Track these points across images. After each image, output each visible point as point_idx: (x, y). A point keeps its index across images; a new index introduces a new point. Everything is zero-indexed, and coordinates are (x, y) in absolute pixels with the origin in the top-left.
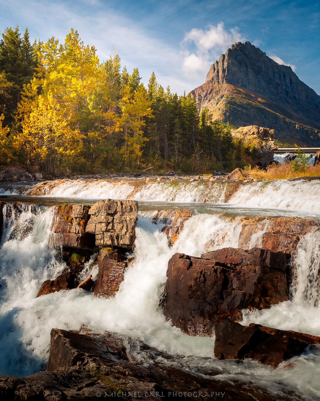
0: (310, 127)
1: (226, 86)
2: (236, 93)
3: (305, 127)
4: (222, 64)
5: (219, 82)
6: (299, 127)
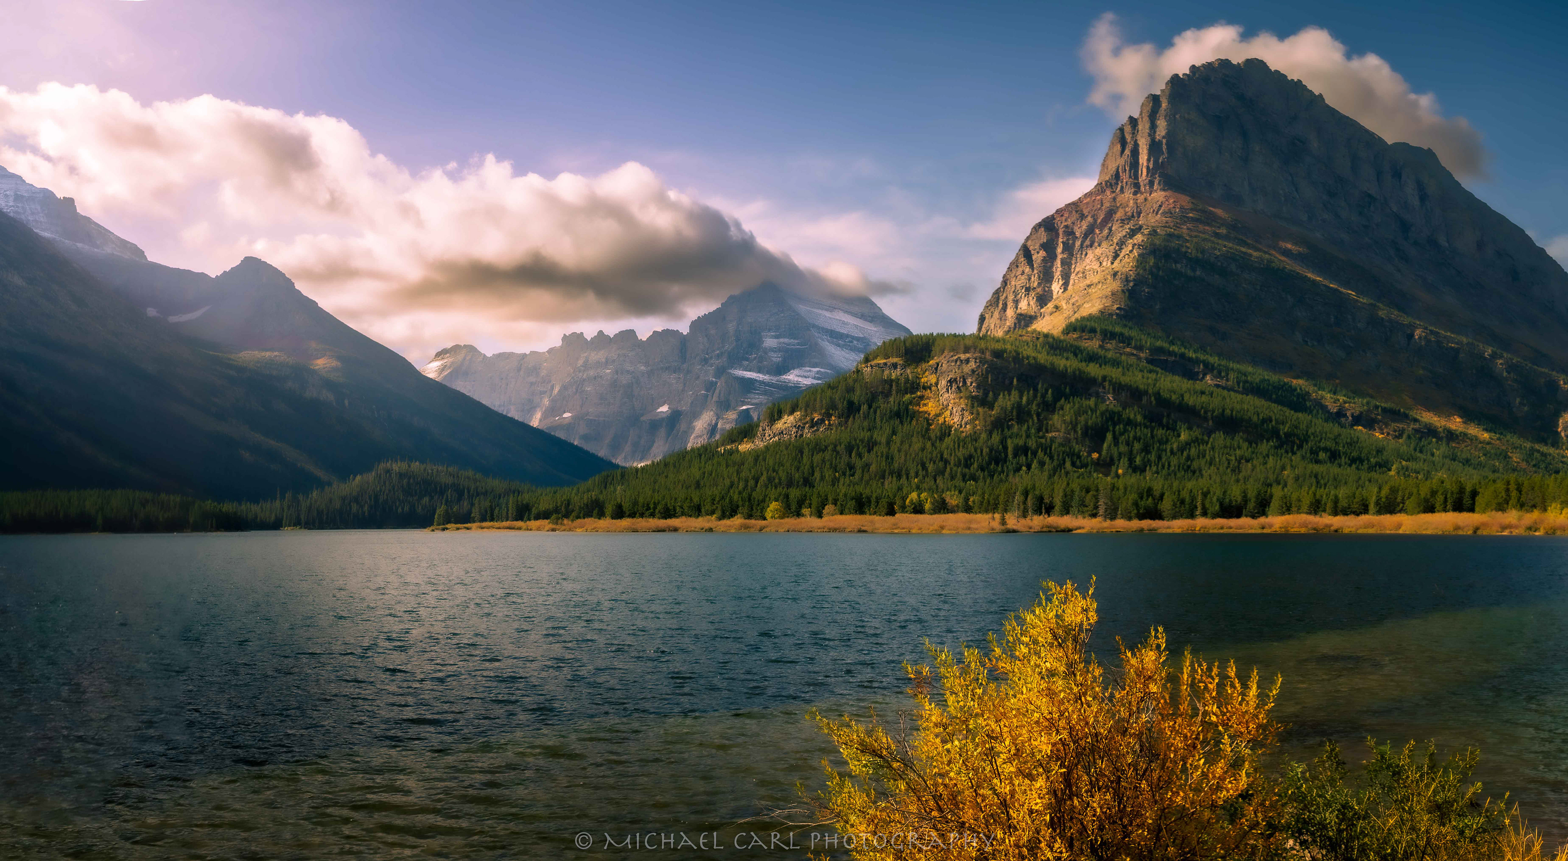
0: (1465, 340)
1: (1162, 199)
2: (1193, 220)
3: (1445, 337)
4: (1148, 125)
5: (1137, 186)
6: (1426, 337)
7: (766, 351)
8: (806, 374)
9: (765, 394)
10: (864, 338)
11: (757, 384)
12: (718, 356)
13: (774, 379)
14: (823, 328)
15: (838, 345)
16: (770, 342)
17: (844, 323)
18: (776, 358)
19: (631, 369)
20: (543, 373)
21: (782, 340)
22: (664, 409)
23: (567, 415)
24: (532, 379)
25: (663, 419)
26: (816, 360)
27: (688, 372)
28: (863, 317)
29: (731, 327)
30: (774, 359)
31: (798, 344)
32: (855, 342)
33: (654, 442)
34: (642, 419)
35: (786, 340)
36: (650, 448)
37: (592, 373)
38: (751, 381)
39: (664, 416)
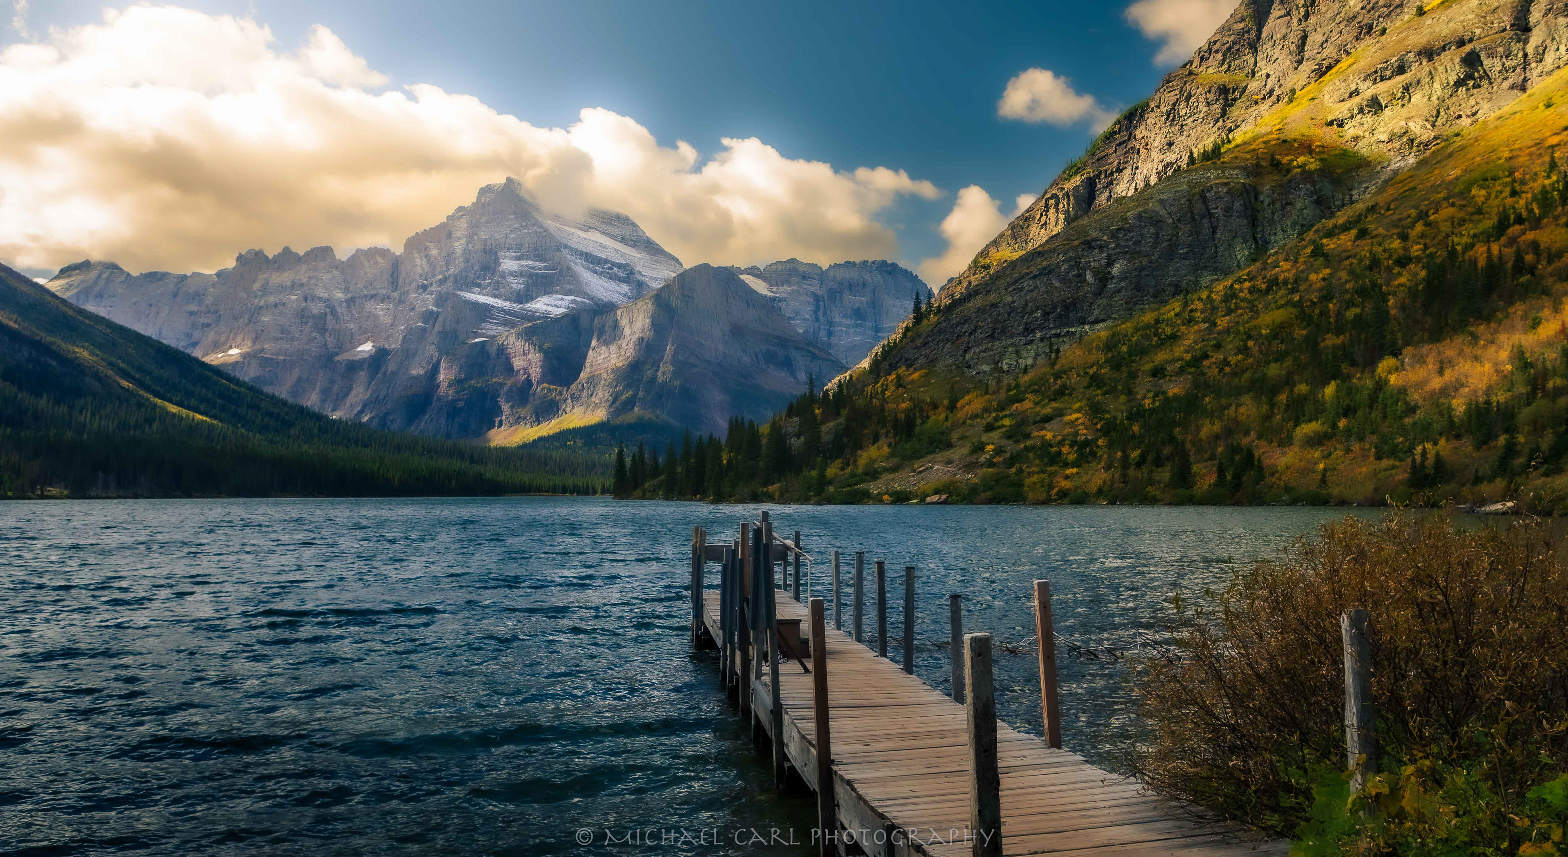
7: (503, 276)
8: (557, 303)
9: (505, 325)
10: (627, 265)
11: (494, 312)
12: (441, 282)
13: (517, 307)
14: (577, 250)
15: (595, 272)
16: (508, 264)
17: (601, 245)
18: (516, 284)
19: (325, 295)
20: (209, 300)
21: (524, 262)
22: (367, 347)
23: (234, 351)
24: (193, 308)
25: (364, 360)
26: (571, 287)
27: (401, 301)
28: (623, 240)
29: (459, 246)
30: (514, 286)
31: (546, 268)
32: (616, 270)
33: (350, 388)
34: (337, 358)
35: (530, 263)
36: (346, 395)
37: (272, 299)
38: (487, 308)
39: (366, 356)
